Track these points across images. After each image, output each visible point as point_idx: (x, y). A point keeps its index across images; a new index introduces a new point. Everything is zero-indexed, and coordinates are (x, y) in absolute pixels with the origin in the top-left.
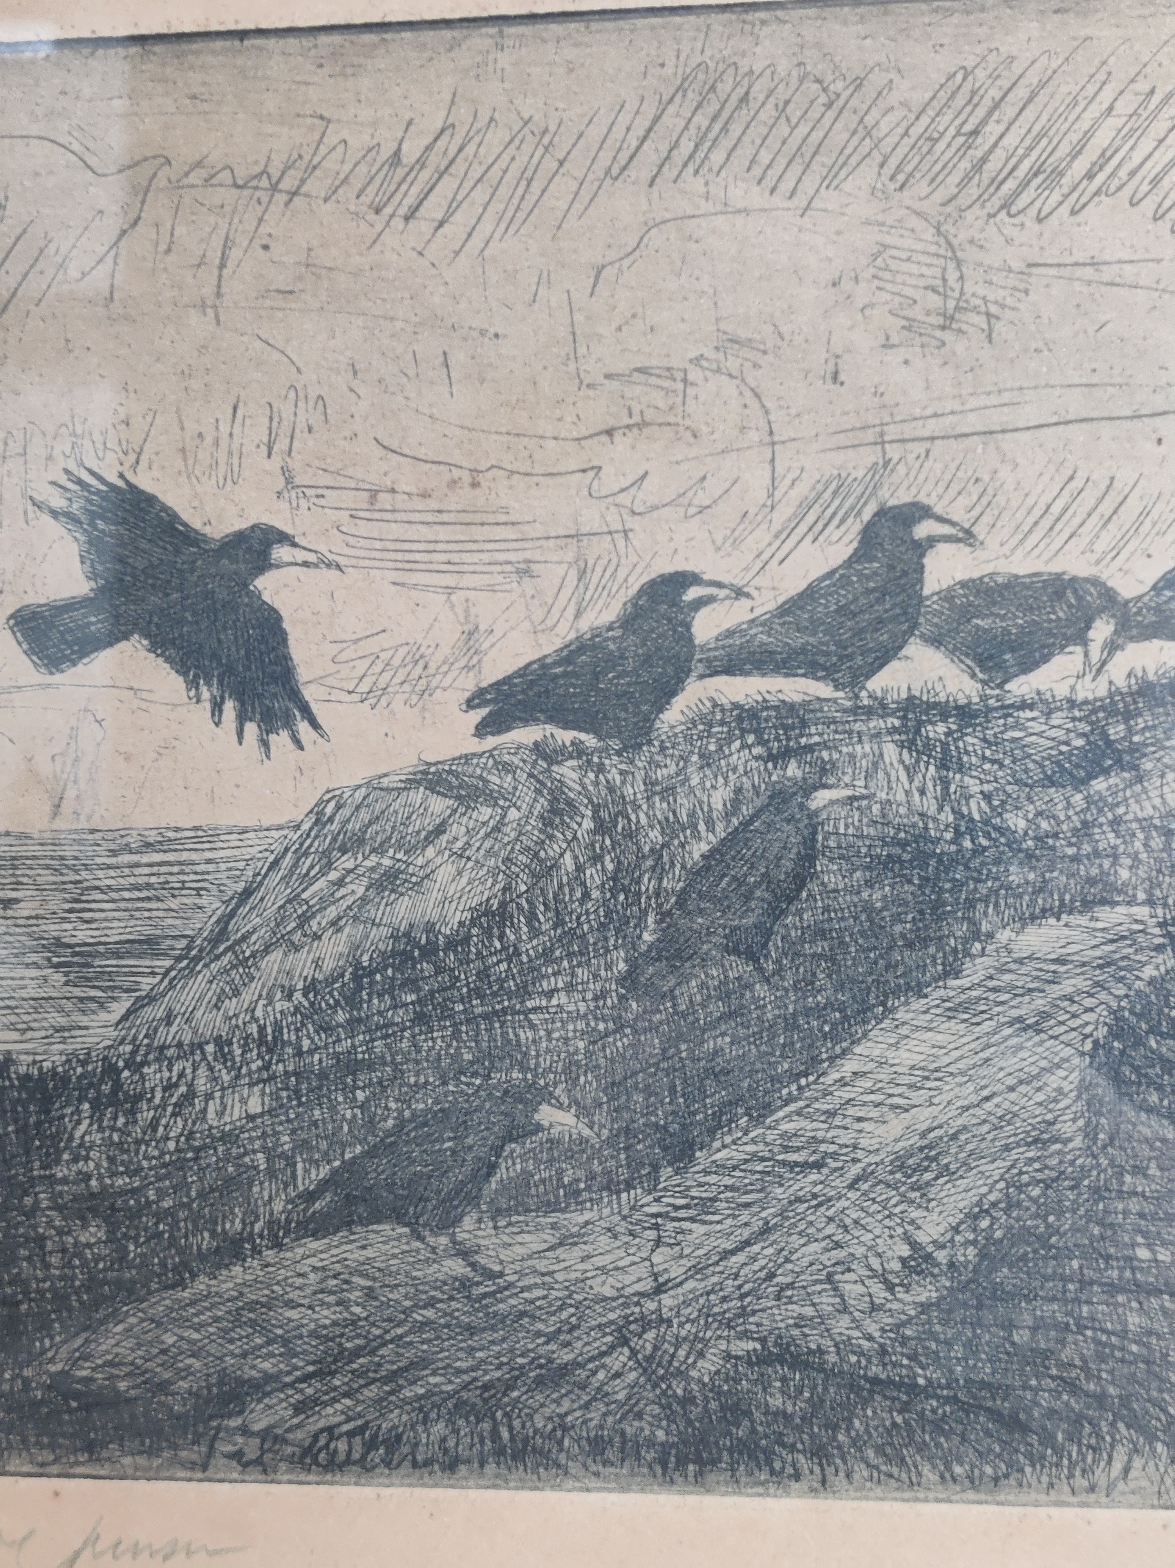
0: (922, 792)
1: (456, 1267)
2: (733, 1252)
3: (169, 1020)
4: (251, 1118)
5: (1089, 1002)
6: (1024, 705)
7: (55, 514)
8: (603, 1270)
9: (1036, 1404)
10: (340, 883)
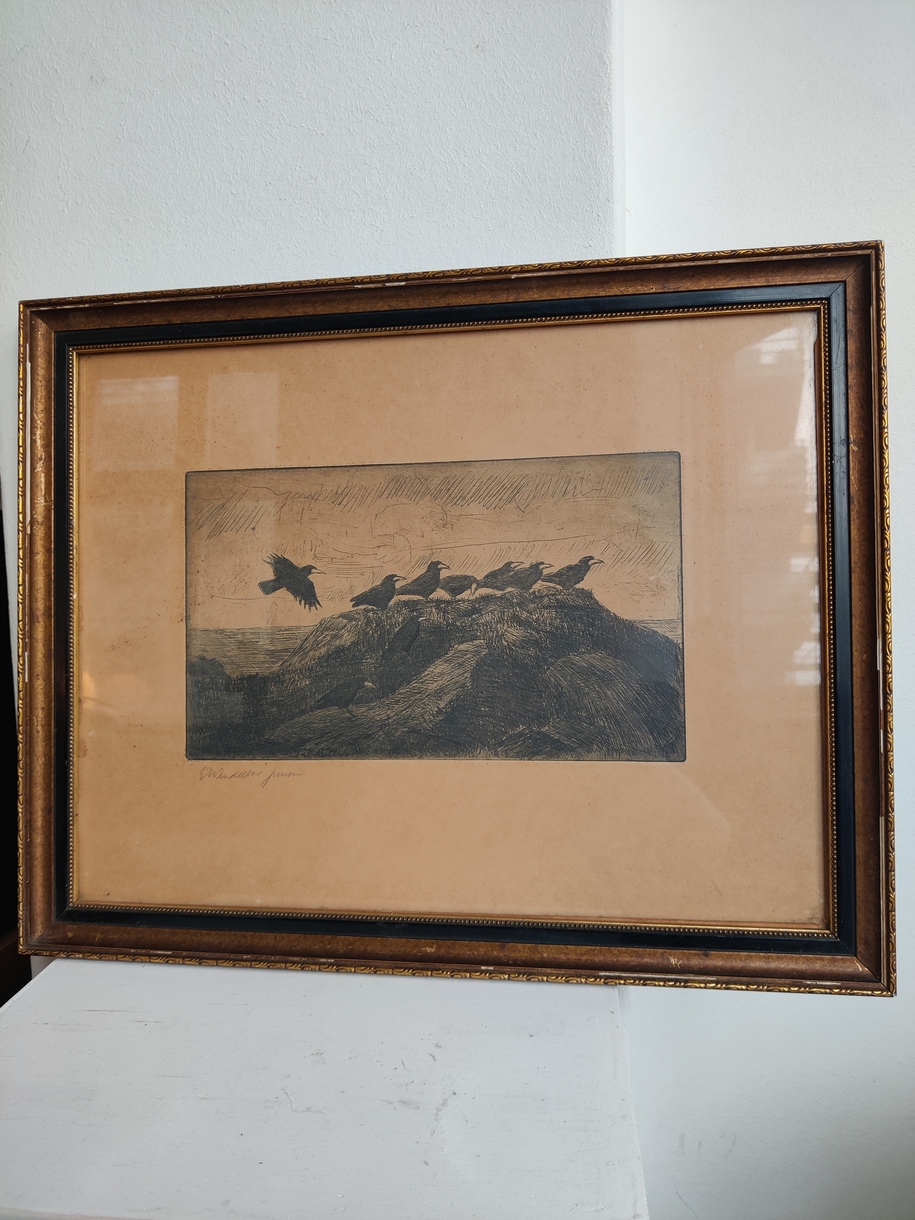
0: (440, 618)
1: (348, 715)
2: (403, 711)
3: (290, 665)
4: (307, 685)
5: (472, 659)
6: (459, 601)
7: (268, 563)
8: (378, 715)
9: (462, 739)
10: (325, 637)
